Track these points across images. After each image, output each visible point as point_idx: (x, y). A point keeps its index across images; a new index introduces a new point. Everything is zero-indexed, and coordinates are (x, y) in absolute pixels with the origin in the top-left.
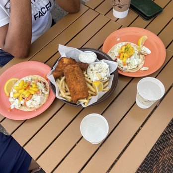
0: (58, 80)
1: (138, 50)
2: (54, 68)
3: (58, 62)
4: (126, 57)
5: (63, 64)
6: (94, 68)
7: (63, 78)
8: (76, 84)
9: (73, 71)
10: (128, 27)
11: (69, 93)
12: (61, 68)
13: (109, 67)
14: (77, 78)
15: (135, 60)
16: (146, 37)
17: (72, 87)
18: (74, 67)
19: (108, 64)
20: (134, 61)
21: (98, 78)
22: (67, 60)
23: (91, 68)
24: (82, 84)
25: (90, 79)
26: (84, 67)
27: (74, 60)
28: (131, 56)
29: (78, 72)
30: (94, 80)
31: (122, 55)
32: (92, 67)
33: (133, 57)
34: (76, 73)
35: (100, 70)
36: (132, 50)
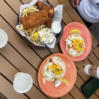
0: (36, 7)
1: (58, 78)
2: (45, 3)
3: (50, 5)
4: (53, 69)
5: (49, 9)
6: (48, 32)
7: (38, 10)
8: (33, 20)
9: (43, 16)
10: (77, 73)
11: (27, 15)
12: (46, 8)
13: (51, 43)
14: (37, 20)
15: (51, 75)
16: (68, 85)
17: (31, 17)
18: (46, 17)
19: (53, 42)
20: (49, 74)
21: (41, 35)
22: (52, 12)
23: (48, 30)
24: (34, 24)
25: (40, 30)
26: (48, 25)
27: (53, 17)
28: (54, 73)
29: (43, 20)
30: (39, 33)
31: (55, 66)
32: (50, 31)
33: (52, 74)
34: (42, 19)
35: (47, 36)
36: (57, 74)
